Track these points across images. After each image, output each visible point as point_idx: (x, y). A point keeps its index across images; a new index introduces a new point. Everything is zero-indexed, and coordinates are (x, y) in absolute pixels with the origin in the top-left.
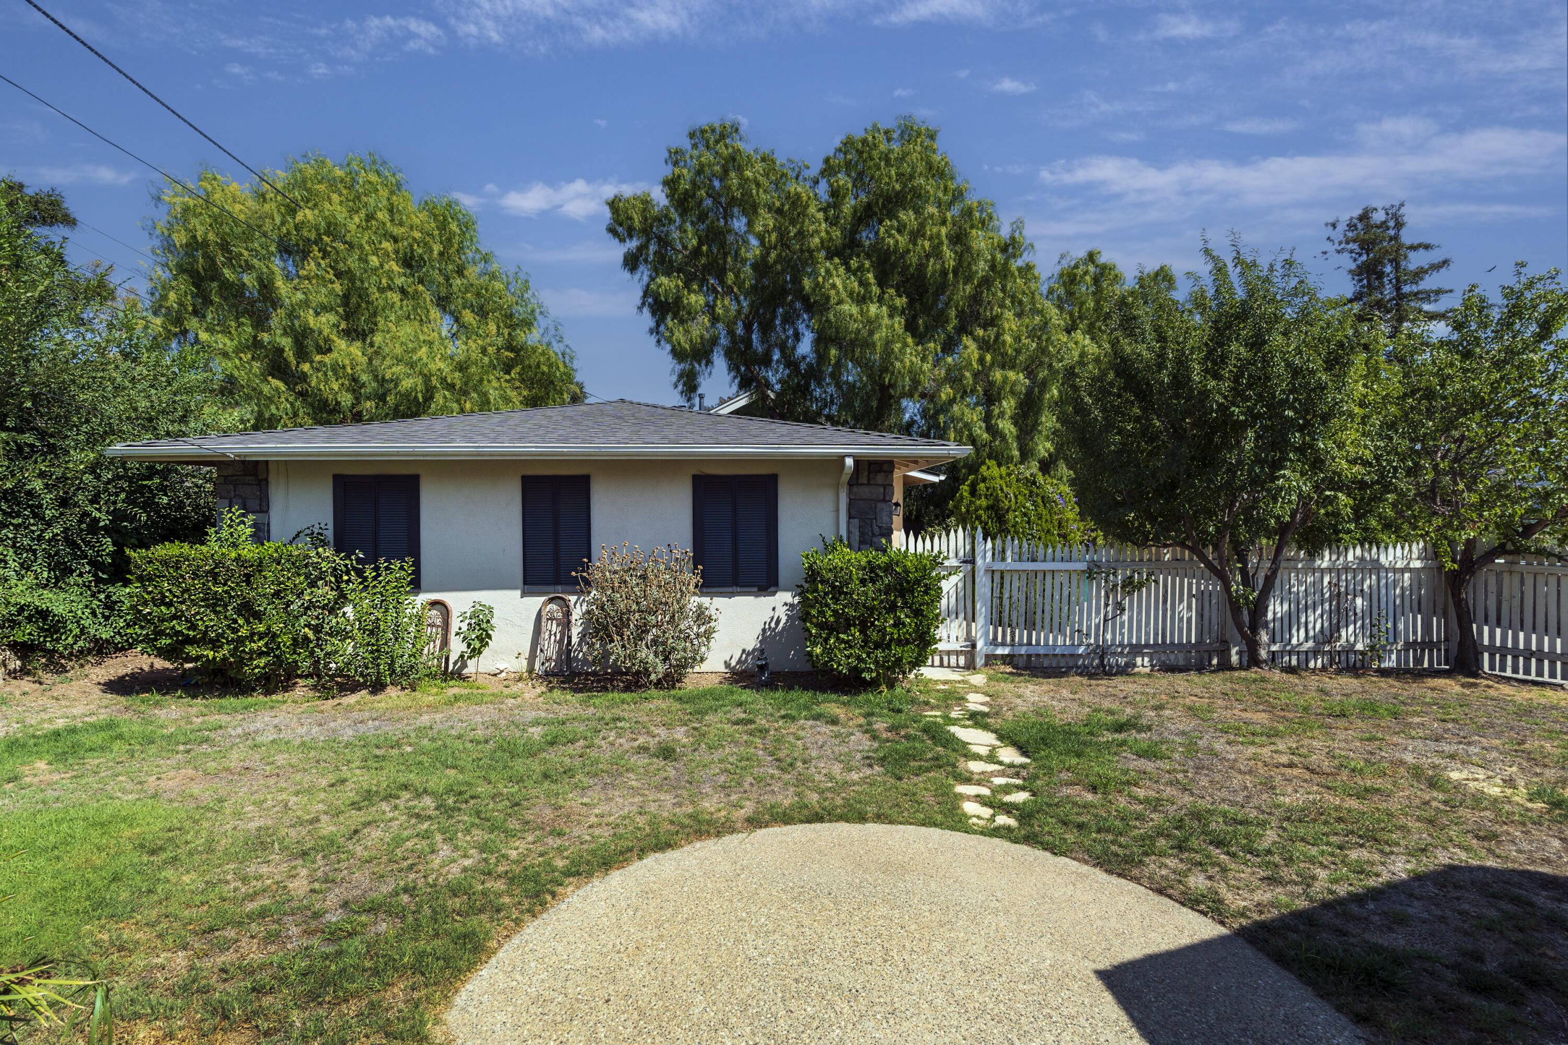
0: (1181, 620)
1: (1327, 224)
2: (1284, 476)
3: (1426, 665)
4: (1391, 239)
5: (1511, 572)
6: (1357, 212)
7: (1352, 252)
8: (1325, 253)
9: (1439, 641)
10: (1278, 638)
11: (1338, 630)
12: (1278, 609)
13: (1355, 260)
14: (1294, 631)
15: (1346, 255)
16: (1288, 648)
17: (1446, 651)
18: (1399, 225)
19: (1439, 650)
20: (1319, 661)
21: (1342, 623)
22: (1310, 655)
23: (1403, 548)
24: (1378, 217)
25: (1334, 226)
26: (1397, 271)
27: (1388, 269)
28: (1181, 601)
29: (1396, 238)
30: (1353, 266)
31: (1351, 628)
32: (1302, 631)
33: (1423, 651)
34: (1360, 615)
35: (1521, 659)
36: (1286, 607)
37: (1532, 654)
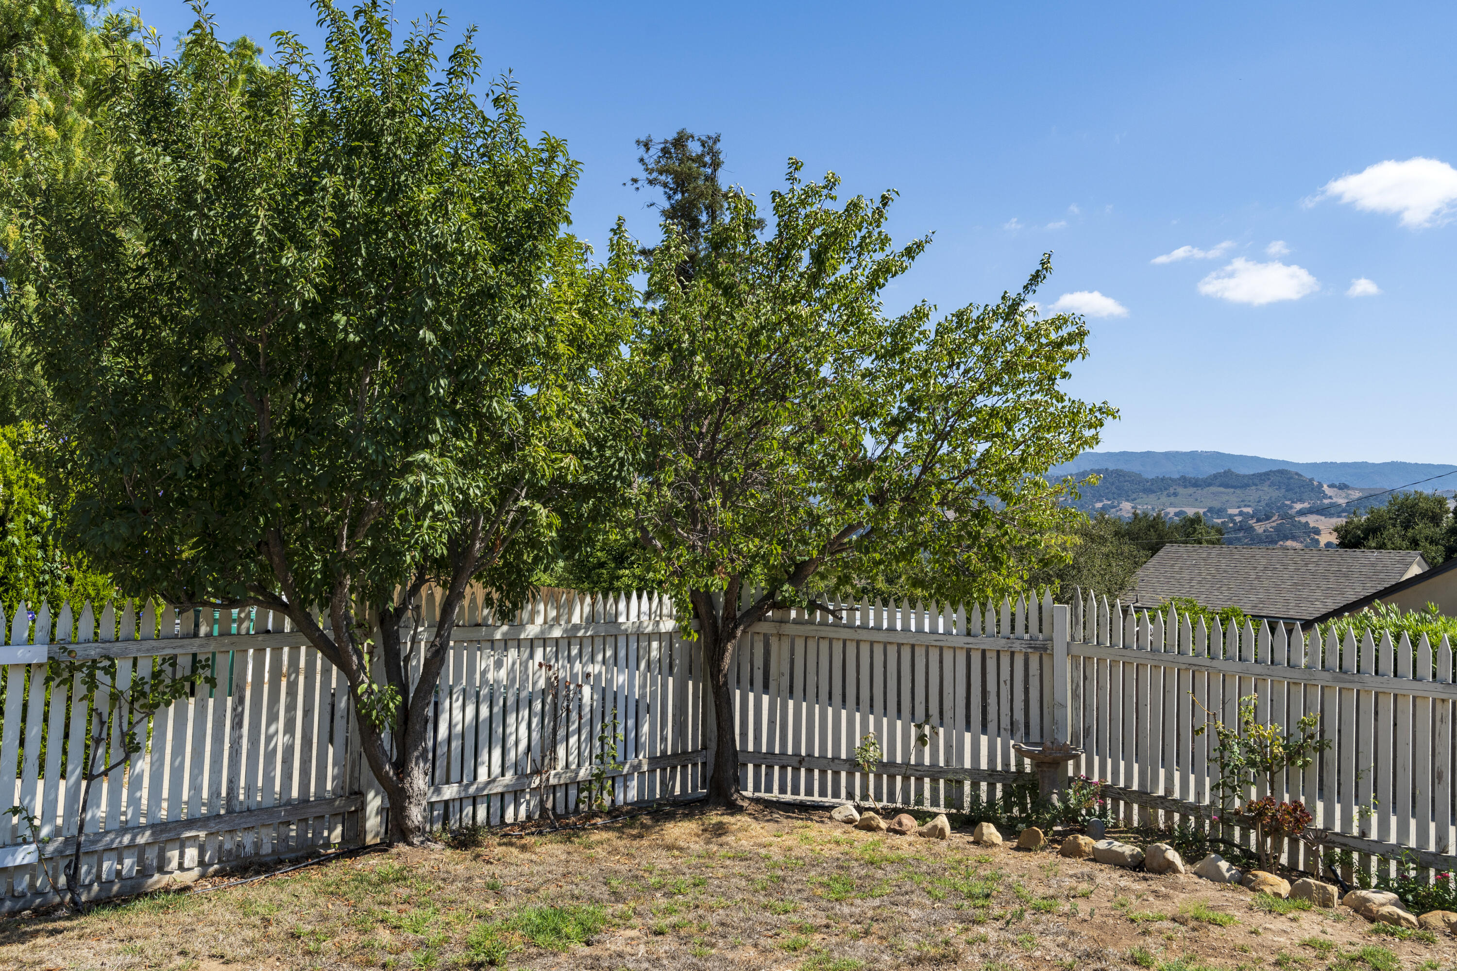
0: (270, 756)
1: (638, 142)
2: (424, 467)
3: (677, 791)
4: (707, 178)
5: (780, 636)
6: (671, 136)
7: (665, 185)
8: (635, 181)
9: (695, 751)
10: (455, 774)
11: (554, 750)
12: (457, 716)
13: (669, 198)
14: (484, 756)
15: (659, 190)
16: (472, 790)
17: (704, 764)
18: (716, 164)
19: (695, 765)
20: (523, 809)
21: (561, 733)
22: (509, 798)
23: (650, 599)
24: (694, 148)
25: (647, 146)
26: (713, 222)
27: (704, 218)
28: (273, 718)
29: (711, 179)
30: (667, 205)
31: (573, 740)
32: (497, 753)
33: (673, 769)
34: (587, 717)
35: (789, 769)
36: (470, 710)
37: (801, 761)
